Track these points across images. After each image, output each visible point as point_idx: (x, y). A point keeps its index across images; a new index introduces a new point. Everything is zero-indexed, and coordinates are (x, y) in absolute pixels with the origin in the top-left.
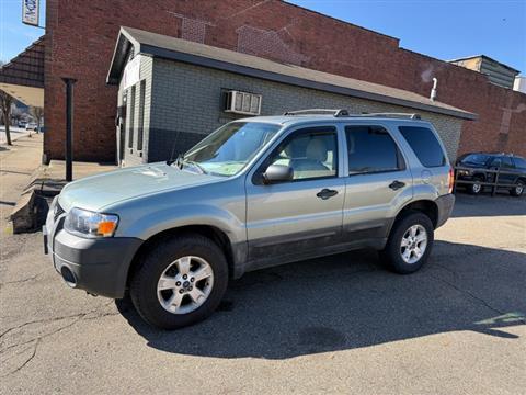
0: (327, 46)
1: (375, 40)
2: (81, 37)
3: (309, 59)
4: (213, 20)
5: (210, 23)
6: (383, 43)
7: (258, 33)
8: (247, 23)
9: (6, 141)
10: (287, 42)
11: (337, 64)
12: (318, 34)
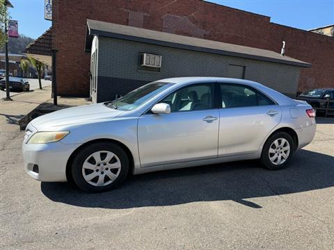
0: (220, 24)
1: (253, 18)
2: (71, 26)
3: (209, 32)
4: (148, 12)
5: (146, 14)
6: (259, 20)
7: (176, 18)
8: (168, 13)
9: (39, 87)
10: (194, 23)
11: (227, 35)
12: (215, 17)
